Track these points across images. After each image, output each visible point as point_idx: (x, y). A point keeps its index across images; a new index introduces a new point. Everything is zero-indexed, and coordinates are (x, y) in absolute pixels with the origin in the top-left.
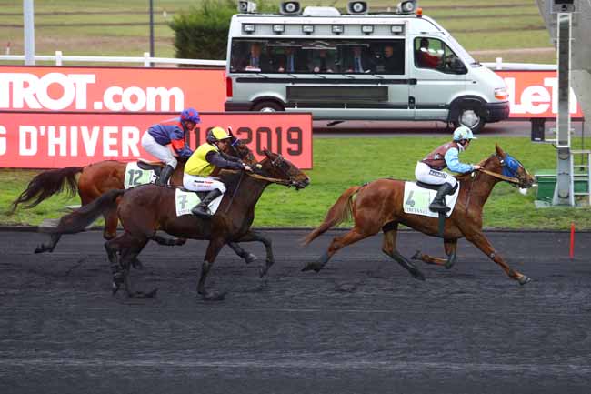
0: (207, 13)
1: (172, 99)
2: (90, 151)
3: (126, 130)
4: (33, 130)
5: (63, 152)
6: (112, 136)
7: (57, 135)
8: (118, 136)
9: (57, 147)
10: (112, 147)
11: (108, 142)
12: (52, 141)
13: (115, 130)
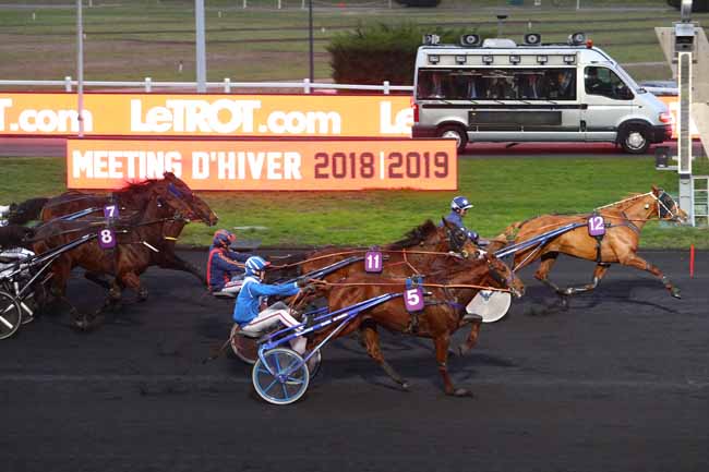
1: (330, 123)
2: (256, 174)
3: (288, 156)
4: (205, 156)
5: (232, 176)
6: (276, 160)
7: (227, 160)
8: (281, 161)
9: (227, 171)
10: (276, 171)
11: (272, 166)
12: (222, 166)
13: (278, 155)
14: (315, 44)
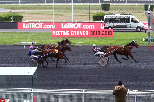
0: (97, 14)
1: (93, 27)
2: (81, 34)
3: (86, 32)
4: (73, 32)
5: (77, 35)
6: (84, 32)
7: (77, 32)
8: (85, 32)
9: (77, 34)
10: (84, 34)
11: (84, 33)
12: (76, 33)
13: (85, 31)
14: (90, 16)
